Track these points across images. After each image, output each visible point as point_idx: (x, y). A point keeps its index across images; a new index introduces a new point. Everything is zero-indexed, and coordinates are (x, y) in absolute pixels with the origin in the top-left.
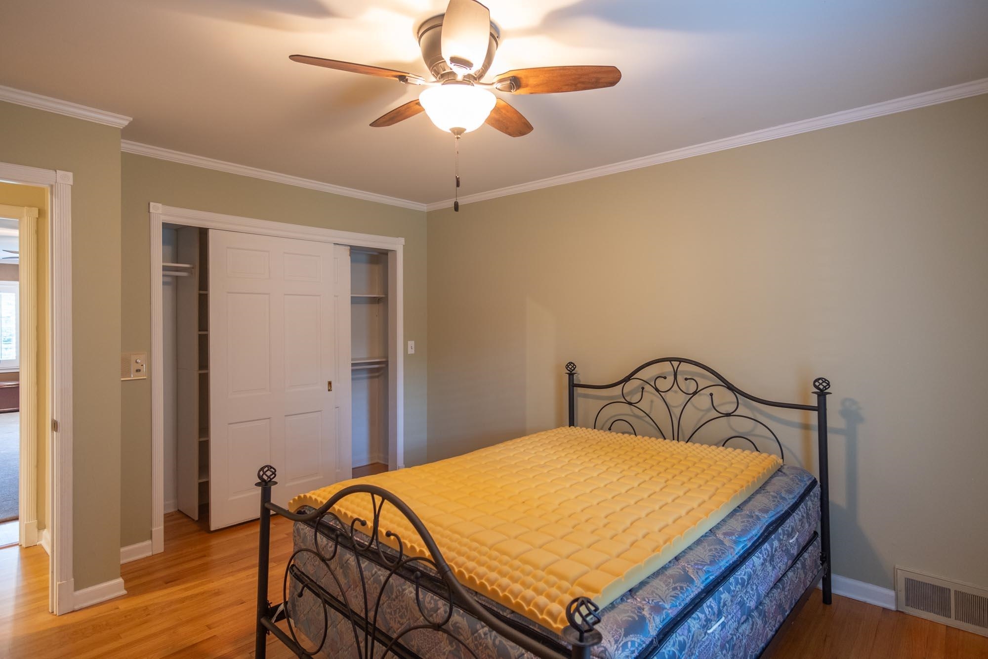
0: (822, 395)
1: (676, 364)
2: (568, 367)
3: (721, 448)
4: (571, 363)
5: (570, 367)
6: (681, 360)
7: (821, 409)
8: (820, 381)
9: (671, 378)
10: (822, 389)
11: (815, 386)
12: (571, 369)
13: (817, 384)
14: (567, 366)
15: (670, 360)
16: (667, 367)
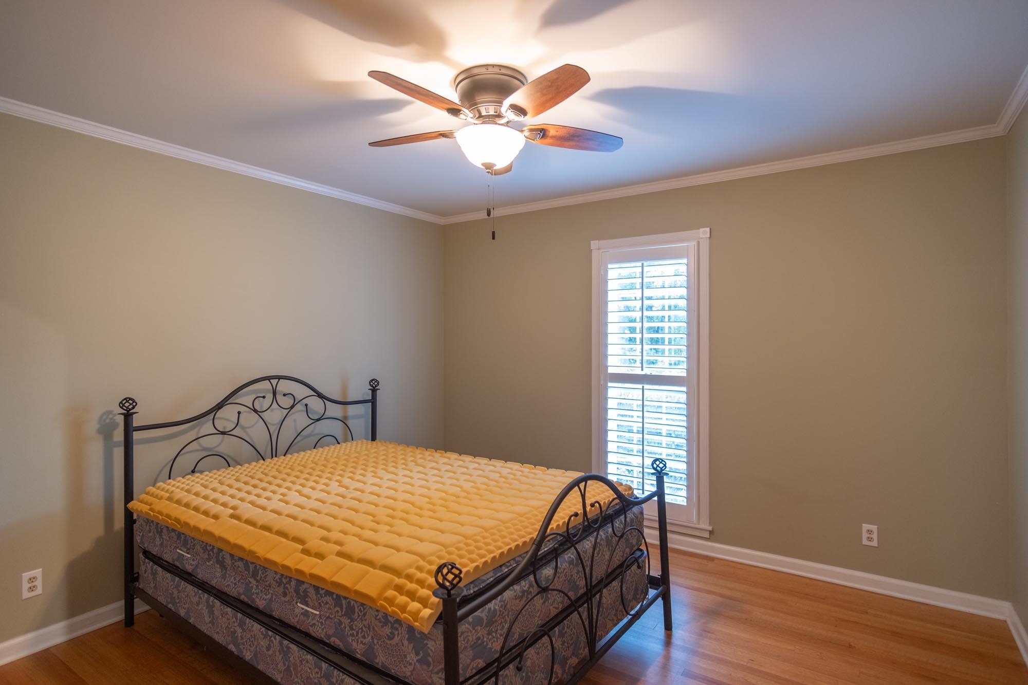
0: (374, 391)
1: (274, 382)
2: (123, 405)
3: (315, 450)
4: (127, 399)
5: (127, 405)
6: (279, 378)
7: (373, 401)
8: (374, 382)
9: (270, 396)
10: (374, 386)
11: (370, 385)
12: (127, 407)
13: (372, 384)
14: (121, 405)
15: (269, 378)
16: (266, 385)
